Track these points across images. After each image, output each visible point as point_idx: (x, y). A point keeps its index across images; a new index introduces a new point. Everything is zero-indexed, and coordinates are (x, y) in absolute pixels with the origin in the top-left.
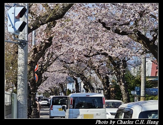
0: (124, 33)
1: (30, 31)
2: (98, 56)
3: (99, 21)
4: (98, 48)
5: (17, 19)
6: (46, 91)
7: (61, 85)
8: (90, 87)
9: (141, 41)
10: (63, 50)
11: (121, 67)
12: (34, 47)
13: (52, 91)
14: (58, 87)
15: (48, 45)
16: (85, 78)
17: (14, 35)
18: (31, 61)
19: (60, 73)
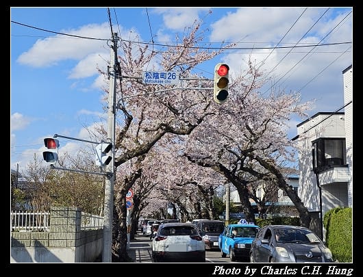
0: (207, 165)
1: (116, 164)
2: (190, 185)
3: (185, 155)
4: (188, 178)
5: (104, 153)
7: (161, 209)
8: (185, 211)
9: (222, 172)
10: (158, 180)
11: (209, 194)
12: (125, 178)
14: (159, 211)
15: (138, 176)
16: (181, 203)
17: (101, 168)
18: (123, 190)
19: (159, 199)
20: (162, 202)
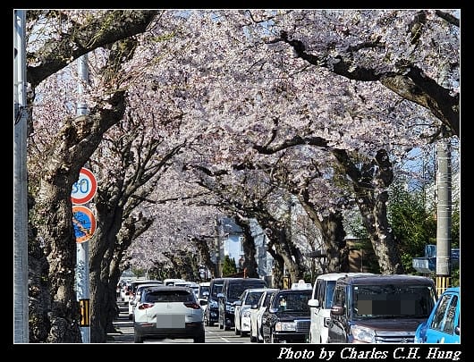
3: (284, 36)
6: (157, 263)
7: (201, 243)
8: (286, 248)
9: (422, 99)
11: (375, 181)
12: (67, 126)
13: (175, 263)
14: (193, 250)
15: (111, 119)
16: (272, 219)
18: (59, 171)
19: (190, 204)
20: (203, 216)
